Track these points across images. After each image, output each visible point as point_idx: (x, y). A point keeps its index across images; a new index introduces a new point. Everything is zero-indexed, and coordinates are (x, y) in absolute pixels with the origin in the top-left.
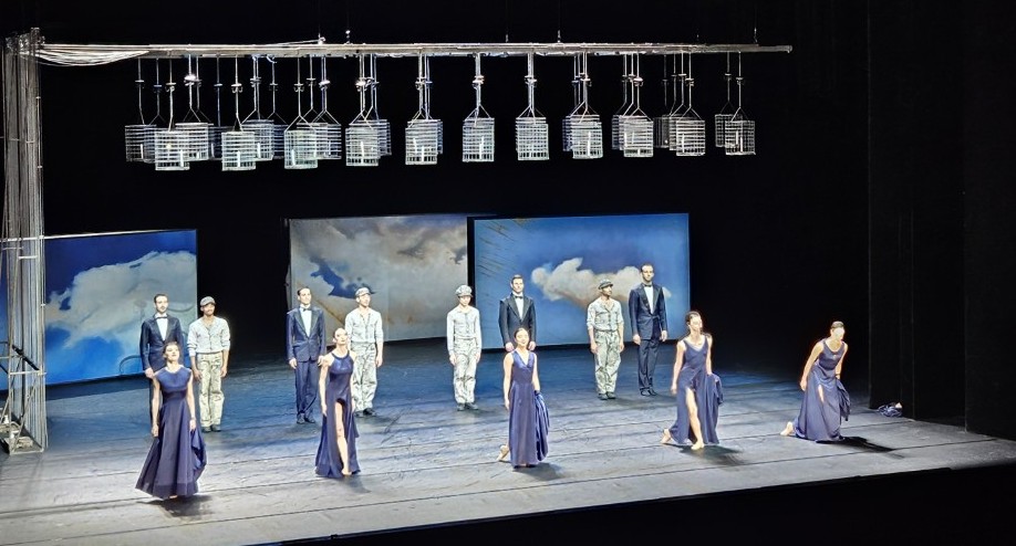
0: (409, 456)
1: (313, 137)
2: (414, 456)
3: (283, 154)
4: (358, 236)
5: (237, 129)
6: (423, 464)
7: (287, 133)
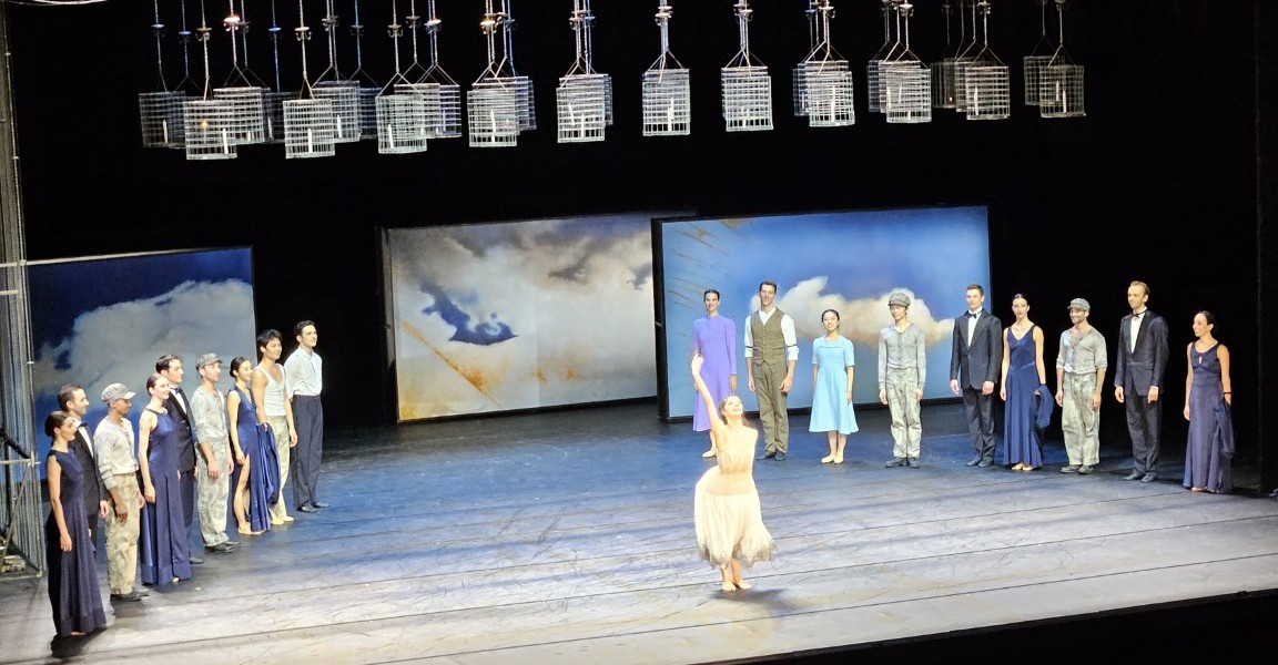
0: (575, 576)
1: (420, 104)
2: (583, 575)
3: (375, 131)
4: (490, 252)
5: (306, 95)
6: (594, 587)
7: (380, 100)
